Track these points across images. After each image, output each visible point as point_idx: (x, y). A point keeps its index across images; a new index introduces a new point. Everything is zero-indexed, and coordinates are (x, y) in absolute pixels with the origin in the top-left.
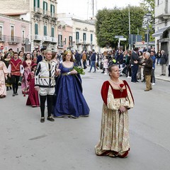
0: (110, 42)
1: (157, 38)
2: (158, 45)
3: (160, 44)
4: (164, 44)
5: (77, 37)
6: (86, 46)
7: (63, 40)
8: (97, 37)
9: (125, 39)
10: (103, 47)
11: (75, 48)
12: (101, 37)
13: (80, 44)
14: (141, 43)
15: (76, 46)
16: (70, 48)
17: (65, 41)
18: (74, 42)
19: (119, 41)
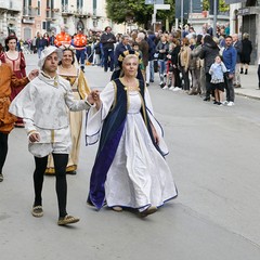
0: (135, 11)
1: (234, 7)
2: (236, 20)
3: (240, 18)
4: (249, 20)
5: (64, 1)
6: (82, 19)
7: (34, 5)
9: (168, 7)
10: (120, 21)
11: (58, 24)
13: (69, 15)
14: (200, 16)
15: (62, 19)
16: (49, 23)
17: (38, 9)
18: (57, 11)
19: (155, 12)
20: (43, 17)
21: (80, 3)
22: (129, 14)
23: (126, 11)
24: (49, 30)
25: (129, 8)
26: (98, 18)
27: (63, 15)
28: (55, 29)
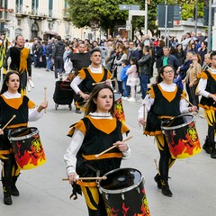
6: (38, 20)
11: (12, 24)
12: (80, 3)
15: (16, 20)
18: (12, 11)
19: (130, 18)
21: (35, 3)
23: (91, 15)
25: (95, 12)
26: (54, 20)
27: (17, 17)
28: (8, 31)
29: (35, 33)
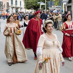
2: (65, 7)
3: (66, 7)
4: (69, 7)
5: (12, 3)
6: (17, 8)
8: (25, 3)
10: (29, 9)
11: (10, 10)
12: (28, 3)
15: (11, 9)
16: (8, 10)
17: (4, 6)
18: (10, 6)
19: (41, 6)
20: (6, 8)
21: (16, 4)
22: (32, 7)
23: (31, 6)
24: (8, 12)
26: (22, 8)
27: (12, 8)
28: (9, 12)
29: (17, 12)
